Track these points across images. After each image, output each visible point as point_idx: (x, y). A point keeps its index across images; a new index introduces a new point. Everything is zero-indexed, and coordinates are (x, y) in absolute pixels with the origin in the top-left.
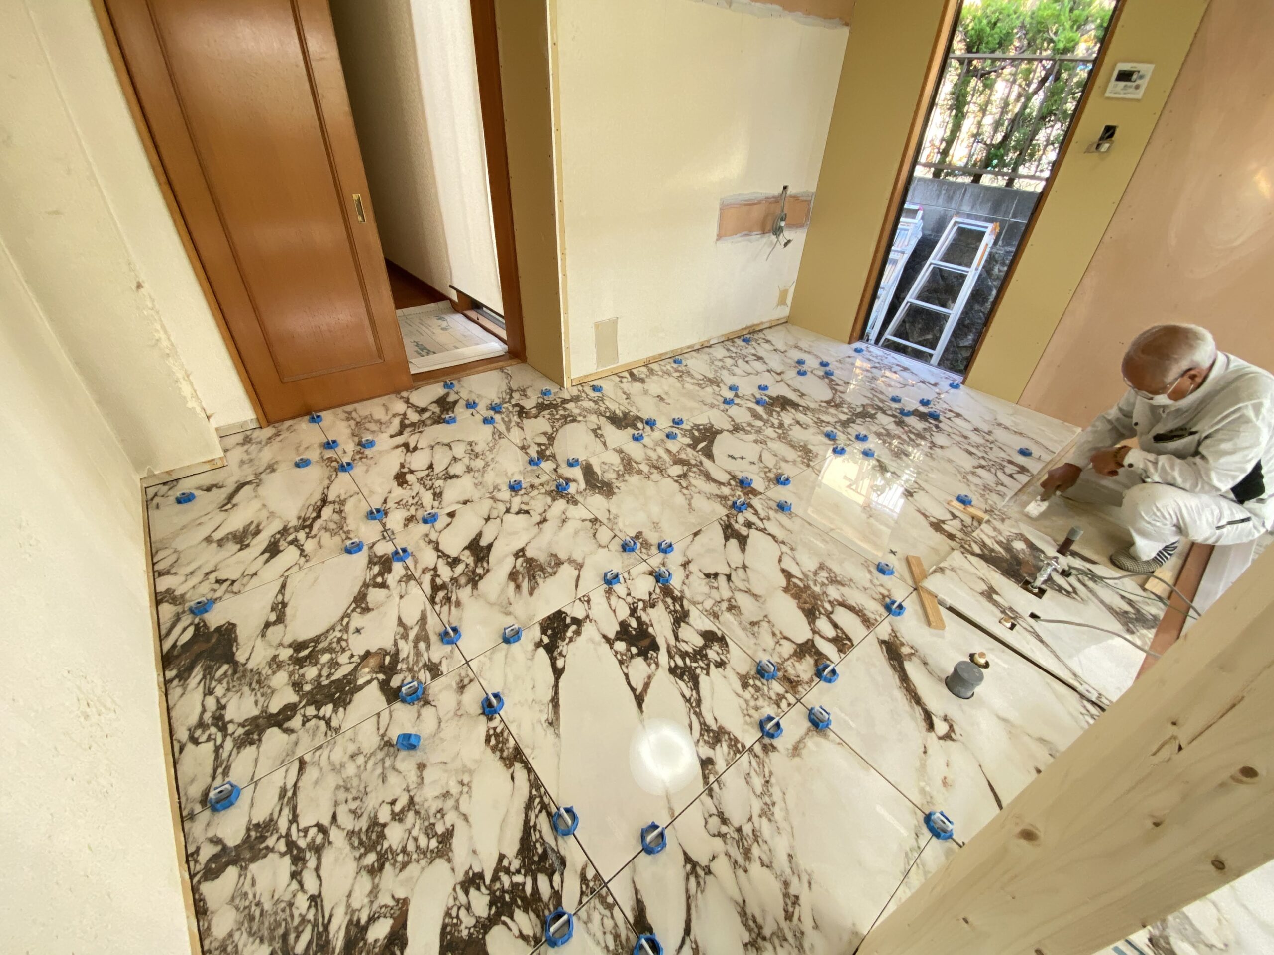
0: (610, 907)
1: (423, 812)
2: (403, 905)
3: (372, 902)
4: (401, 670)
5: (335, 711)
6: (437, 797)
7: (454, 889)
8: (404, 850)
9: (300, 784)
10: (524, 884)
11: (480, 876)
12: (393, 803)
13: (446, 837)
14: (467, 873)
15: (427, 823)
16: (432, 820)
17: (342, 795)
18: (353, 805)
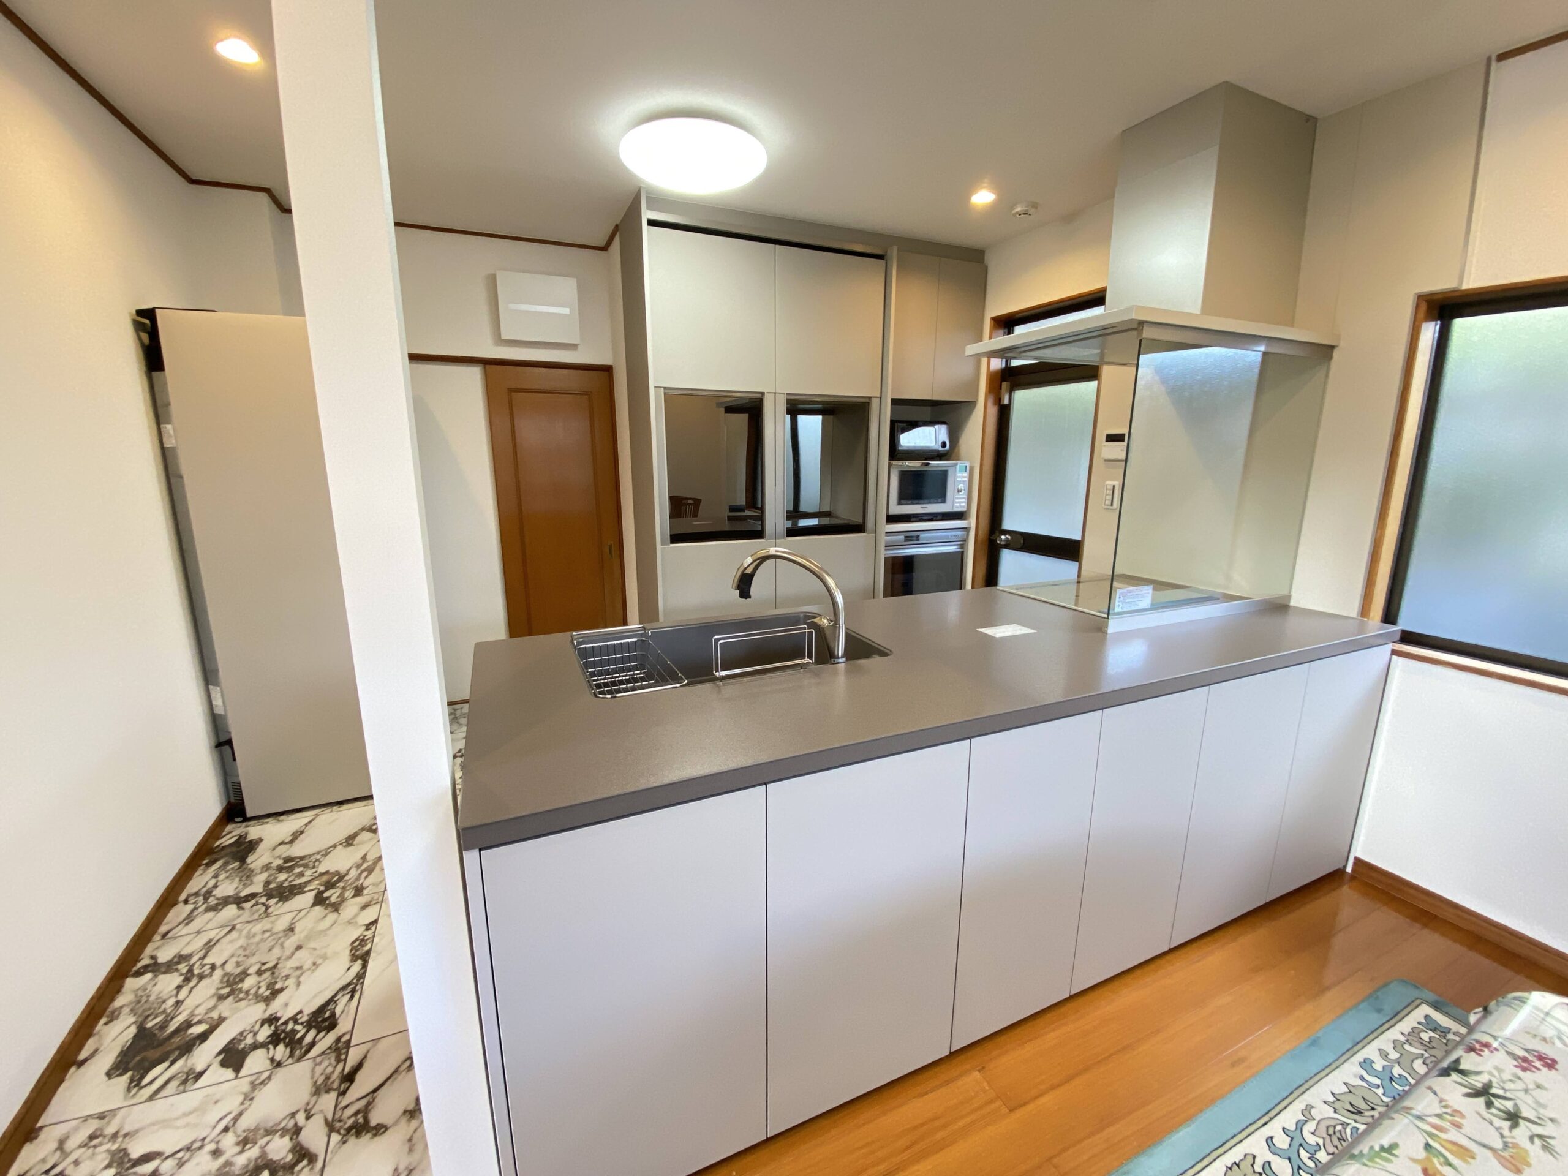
0: (338, 1060)
1: (277, 974)
2: (222, 1020)
3: (206, 1014)
4: (338, 887)
5: (277, 903)
6: (292, 968)
7: (256, 1022)
8: (247, 993)
9: (222, 940)
10: (298, 1032)
11: (277, 1019)
12: (264, 964)
13: (275, 993)
14: (272, 1015)
15: (273, 981)
16: (277, 980)
17: (240, 952)
18: (240, 959)
